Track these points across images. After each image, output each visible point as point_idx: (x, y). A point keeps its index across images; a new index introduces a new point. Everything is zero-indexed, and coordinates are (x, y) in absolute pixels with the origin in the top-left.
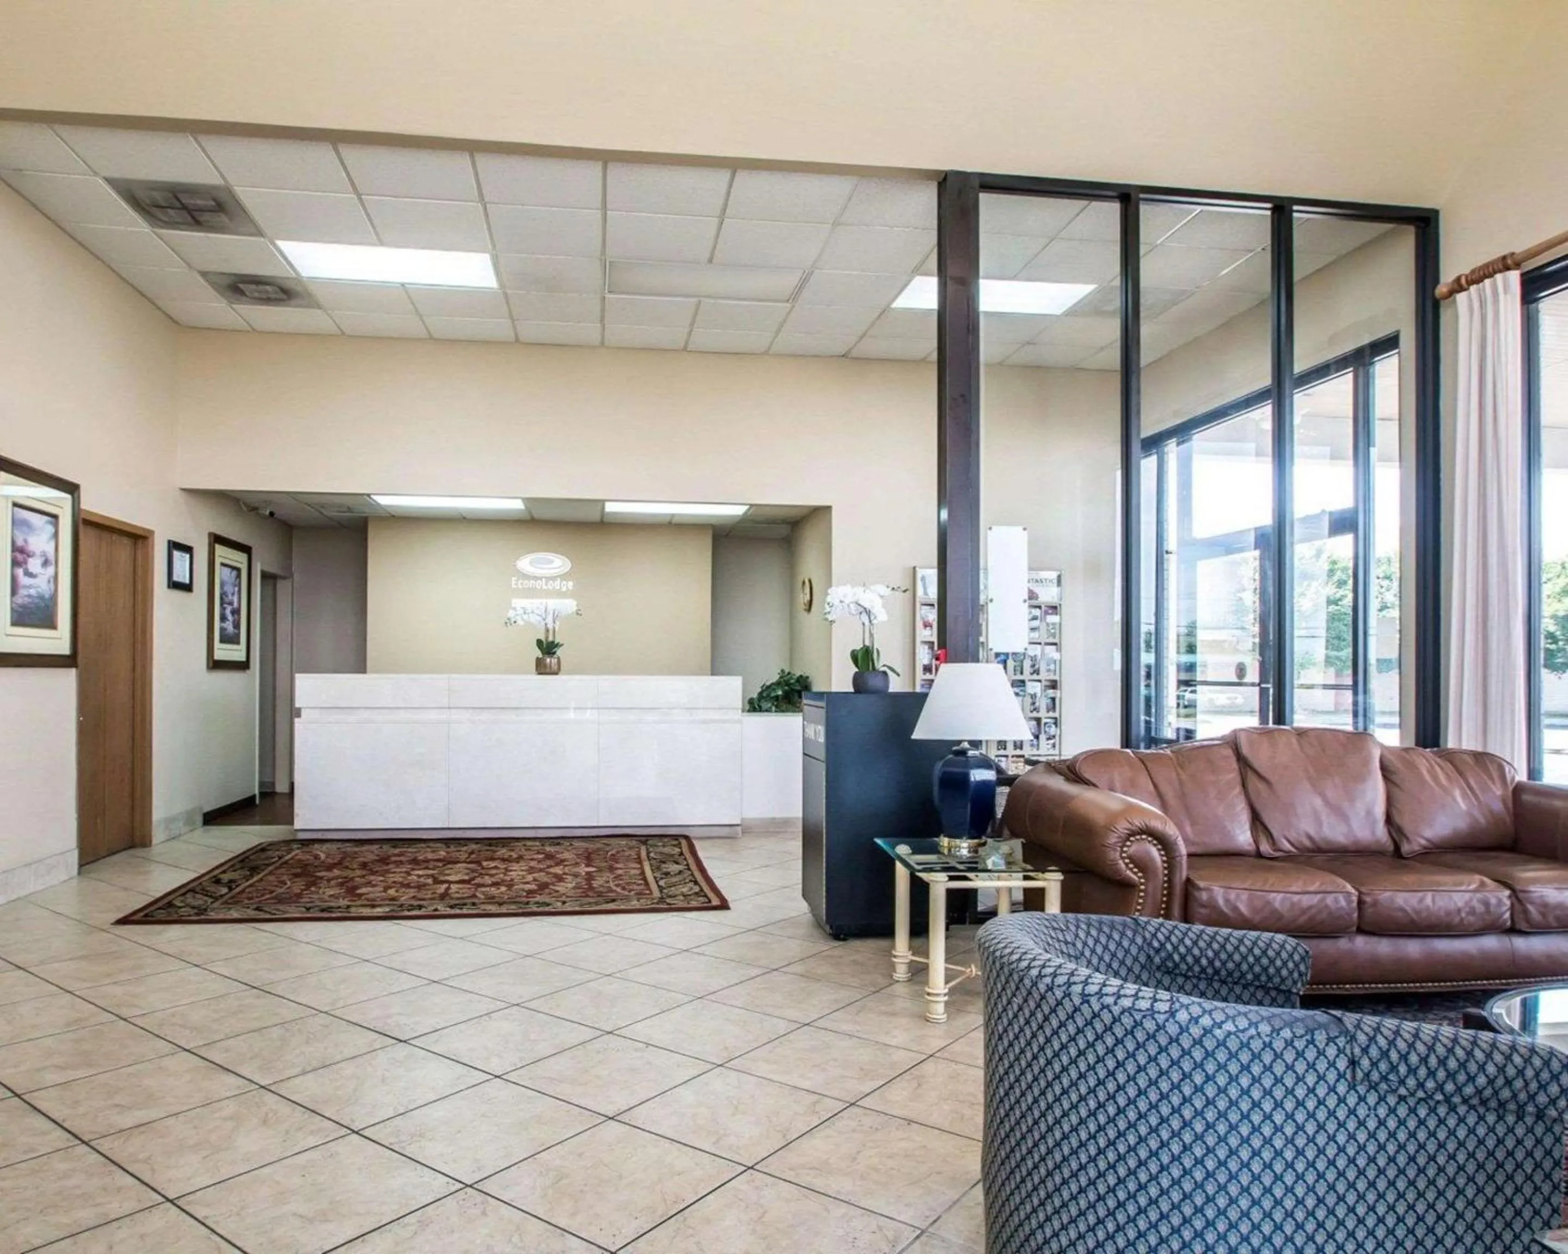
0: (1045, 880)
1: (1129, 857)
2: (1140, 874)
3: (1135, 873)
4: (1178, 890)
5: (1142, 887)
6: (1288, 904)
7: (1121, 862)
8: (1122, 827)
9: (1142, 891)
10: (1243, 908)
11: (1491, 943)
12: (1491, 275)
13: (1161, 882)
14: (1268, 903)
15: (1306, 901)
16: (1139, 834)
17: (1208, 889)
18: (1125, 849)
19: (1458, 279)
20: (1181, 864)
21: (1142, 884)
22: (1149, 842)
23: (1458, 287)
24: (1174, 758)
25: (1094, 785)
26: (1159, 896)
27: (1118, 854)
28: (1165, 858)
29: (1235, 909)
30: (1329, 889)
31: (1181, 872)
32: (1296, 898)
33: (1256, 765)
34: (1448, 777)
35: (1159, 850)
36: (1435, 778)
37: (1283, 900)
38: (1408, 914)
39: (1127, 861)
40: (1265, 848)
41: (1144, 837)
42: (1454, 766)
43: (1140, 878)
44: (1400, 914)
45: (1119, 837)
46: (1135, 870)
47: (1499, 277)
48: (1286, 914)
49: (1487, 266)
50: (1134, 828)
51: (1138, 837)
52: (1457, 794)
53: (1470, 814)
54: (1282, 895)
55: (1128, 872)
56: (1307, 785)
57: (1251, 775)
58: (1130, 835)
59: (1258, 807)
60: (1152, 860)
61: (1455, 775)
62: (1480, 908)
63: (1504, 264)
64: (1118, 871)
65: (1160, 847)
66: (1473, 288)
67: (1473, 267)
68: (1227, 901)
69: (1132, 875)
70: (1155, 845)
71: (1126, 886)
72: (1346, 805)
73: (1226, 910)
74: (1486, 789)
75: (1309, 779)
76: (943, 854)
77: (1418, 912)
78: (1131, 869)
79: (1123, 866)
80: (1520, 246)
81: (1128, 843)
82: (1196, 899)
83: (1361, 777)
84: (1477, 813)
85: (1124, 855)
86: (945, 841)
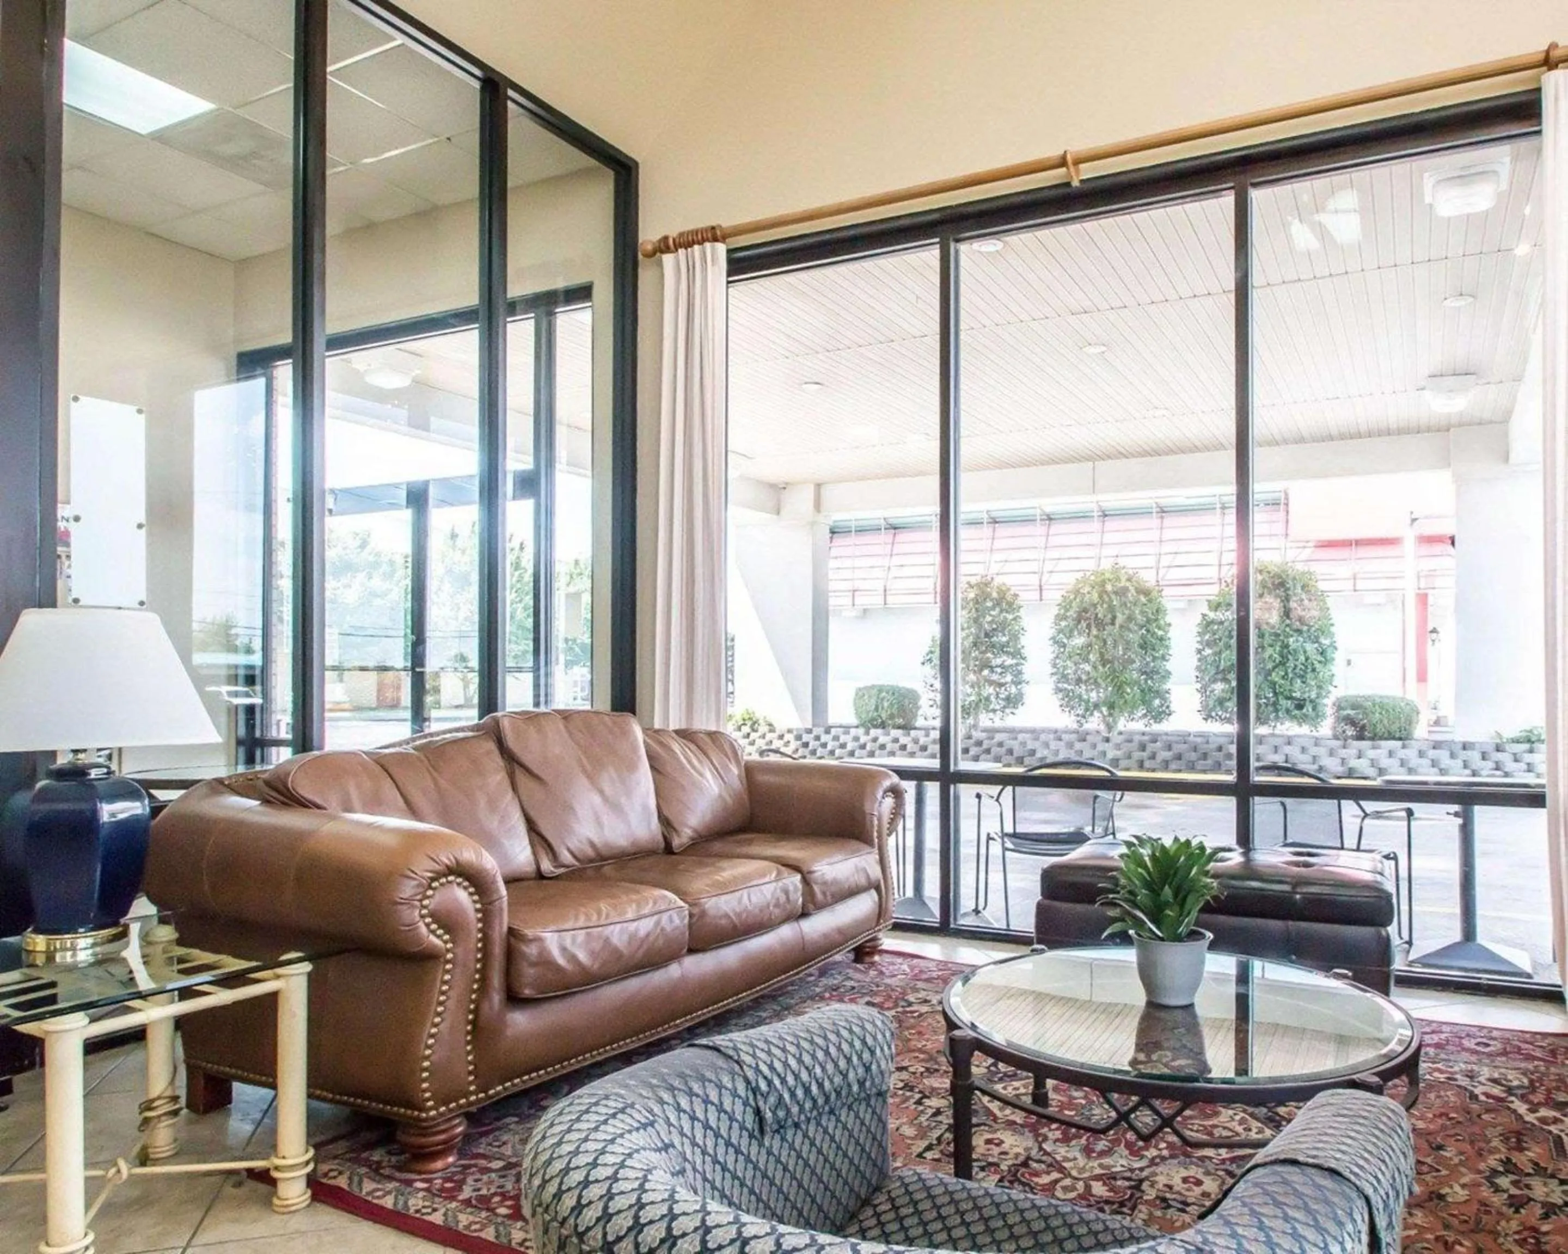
0: (278, 977)
1: (431, 915)
2: (446, 937)
3: (439, 937)
4: (498, 950)
5: (450, 956)
6: (625, 938)
7: (421, 924)
8: (423, 867)
9: (448, 962)
10: (582, 956)
11: (786, 932)
12: (700, 243)
13: (474, 940)
14: (607, 941)
15: (645, 926)
16: (445, 876)
17: (539, 940)
18: (426, 902)
19: (666, 238)
20: (501, 909)
21: (448, 951)
22: (459, 884)
23: (664, 246)
24: (423, 758)
25: (318, 807)
26: (471, 965)
27: (417, 913)
28: (478, 906)
29: (573, 958)
30: (663, 908)
31: (501, 919)
32: (632, 926)
33: (526, 759)
34: (700, 761)
35: (471, 894)
36: (690, 762)
37: (622, 931)
38: (732, 921)
39: (428, 920)
40: (547, 866)
41: (451, 878)
42: (698, 747)
43: (446, 942)
44: (723, 922)
45: (418, 886)
46: (440, 932)
47: (708, 245)
48: (625, 952)
49: (696, 232)
50: (437, 867)
51: (443, 880)
52: (708, 775)
53: (720, 796)
54: (618, 927)
55: (432, 938)
56: (583, 781)
57: (519, 773)
58: (433, 879)
59: (532, 814)
60: (461, 910)
61: (702, 756)
62: (783, 898)
63: (713, 235)
64: (418, 939)
65: (472, 890)
66: (681, 251)
67: (682, 230)
68: (564, 949)
69: (436, 941)
70: (465, 888)
71: (429, 957)
72: (623, 800)
73: (561, 961)
74: (726, 768)
75: (585, 771)
76: (33, 965)
77: (738, 915)
78: (433, 932)
79: (424, 930)
80: (726, 221)
81: (430, 892)
82: (523, 955)
83: (632, 767)
84: (725, 794)
85: (424, 912)
86: (39, 942)
